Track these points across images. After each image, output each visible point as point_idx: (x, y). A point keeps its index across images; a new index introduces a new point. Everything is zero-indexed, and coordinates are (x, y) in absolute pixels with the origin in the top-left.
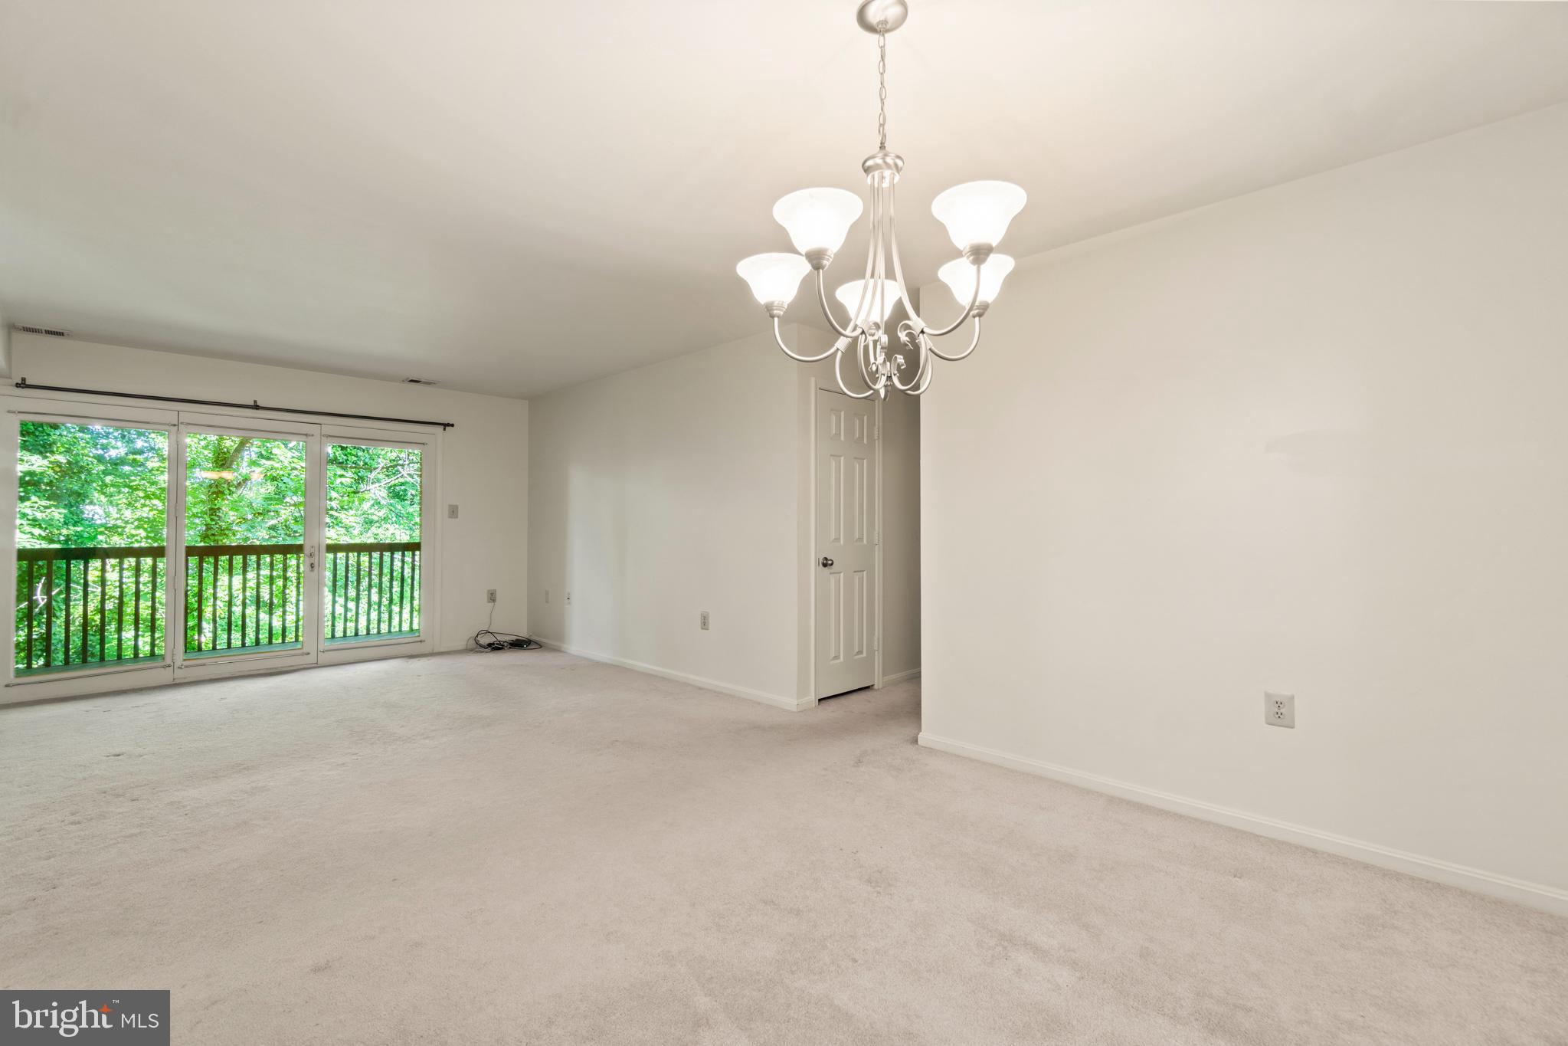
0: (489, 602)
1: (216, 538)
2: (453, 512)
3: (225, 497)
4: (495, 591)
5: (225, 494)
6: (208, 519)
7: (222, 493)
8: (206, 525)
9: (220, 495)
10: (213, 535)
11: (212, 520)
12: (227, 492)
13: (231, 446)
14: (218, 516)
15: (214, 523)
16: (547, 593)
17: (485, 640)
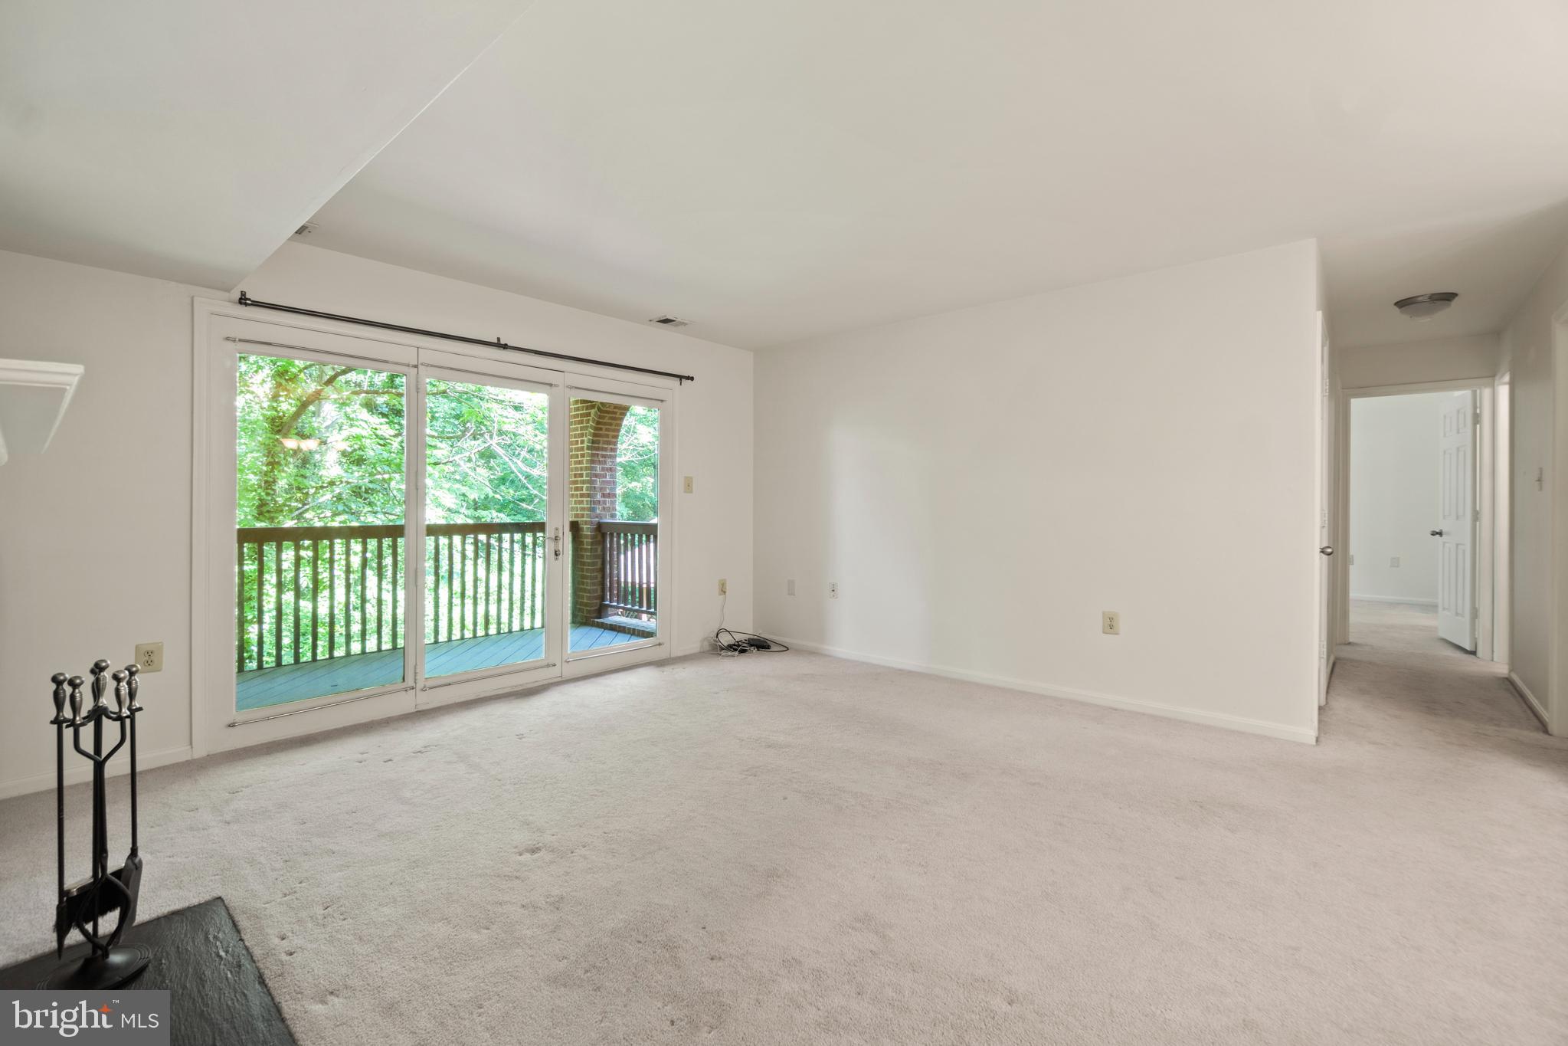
0: (720, 595)
1: (272, 515)
2: (688, 486)
3: (281, 468)
4: (725, 580)
5: (281, 465)
6: (263, 494)
7: (279, 463)
8: (260, 500)
9: (275, 466)
10: (268, 512)
11: (268, 494)
12: (283, 462)
13: (288, 410)
14: (273, 490)
15: (270, 498)
16: (791, 583)
17: (726, 640)
